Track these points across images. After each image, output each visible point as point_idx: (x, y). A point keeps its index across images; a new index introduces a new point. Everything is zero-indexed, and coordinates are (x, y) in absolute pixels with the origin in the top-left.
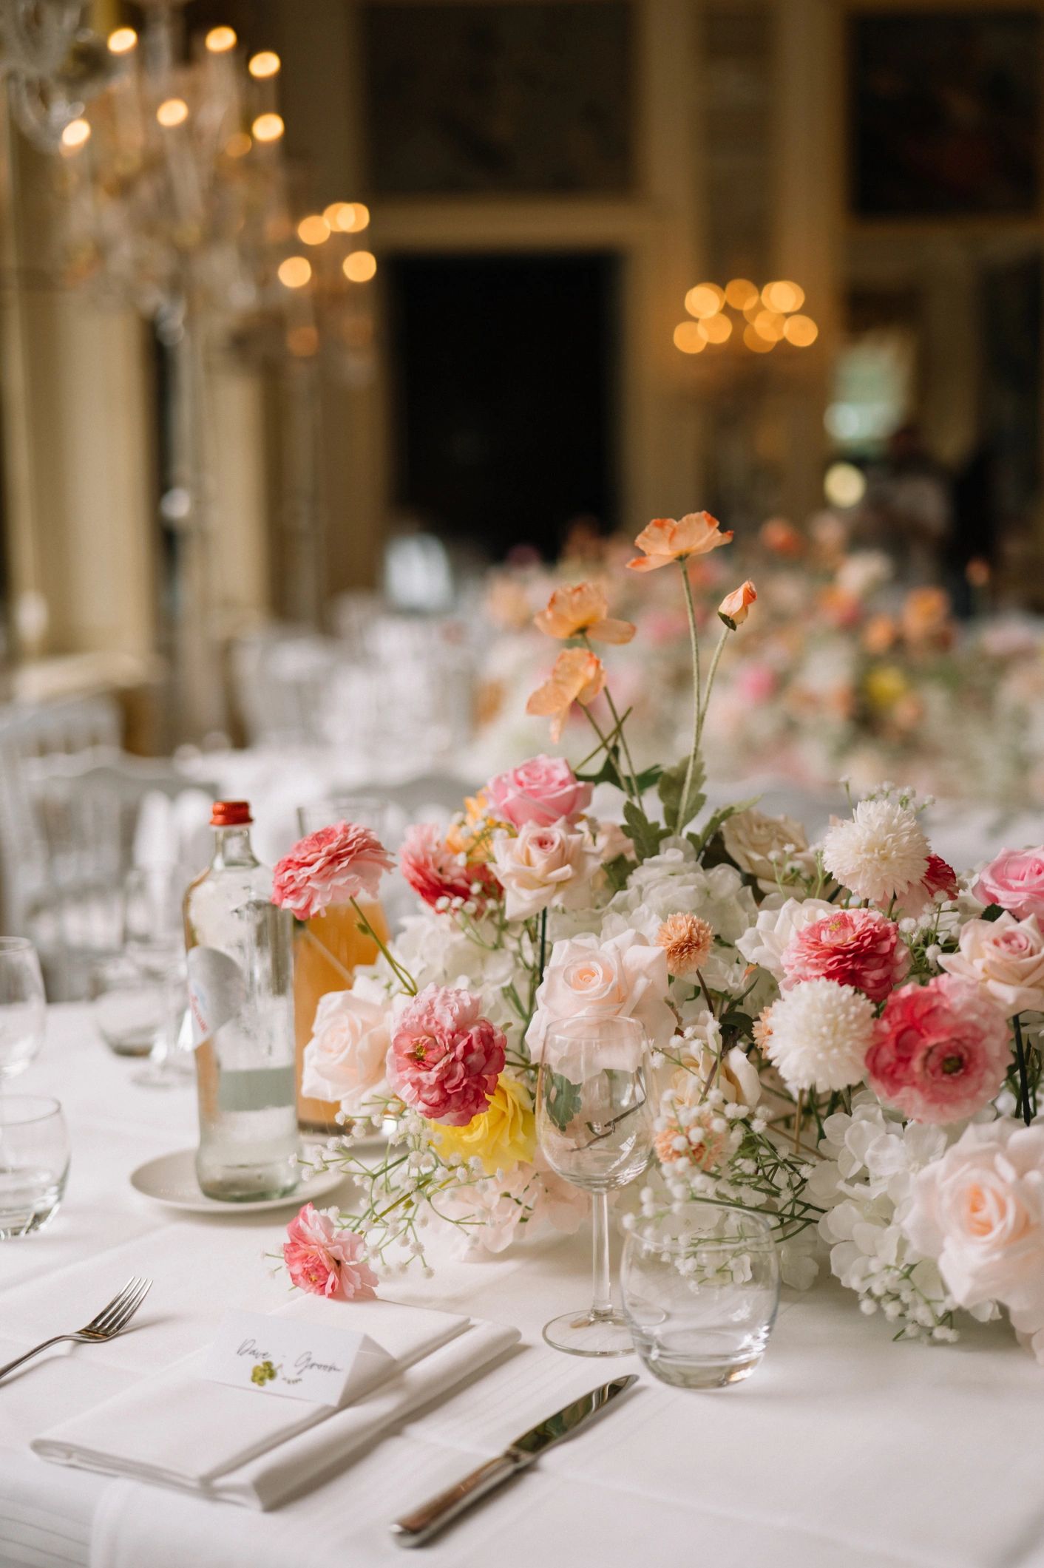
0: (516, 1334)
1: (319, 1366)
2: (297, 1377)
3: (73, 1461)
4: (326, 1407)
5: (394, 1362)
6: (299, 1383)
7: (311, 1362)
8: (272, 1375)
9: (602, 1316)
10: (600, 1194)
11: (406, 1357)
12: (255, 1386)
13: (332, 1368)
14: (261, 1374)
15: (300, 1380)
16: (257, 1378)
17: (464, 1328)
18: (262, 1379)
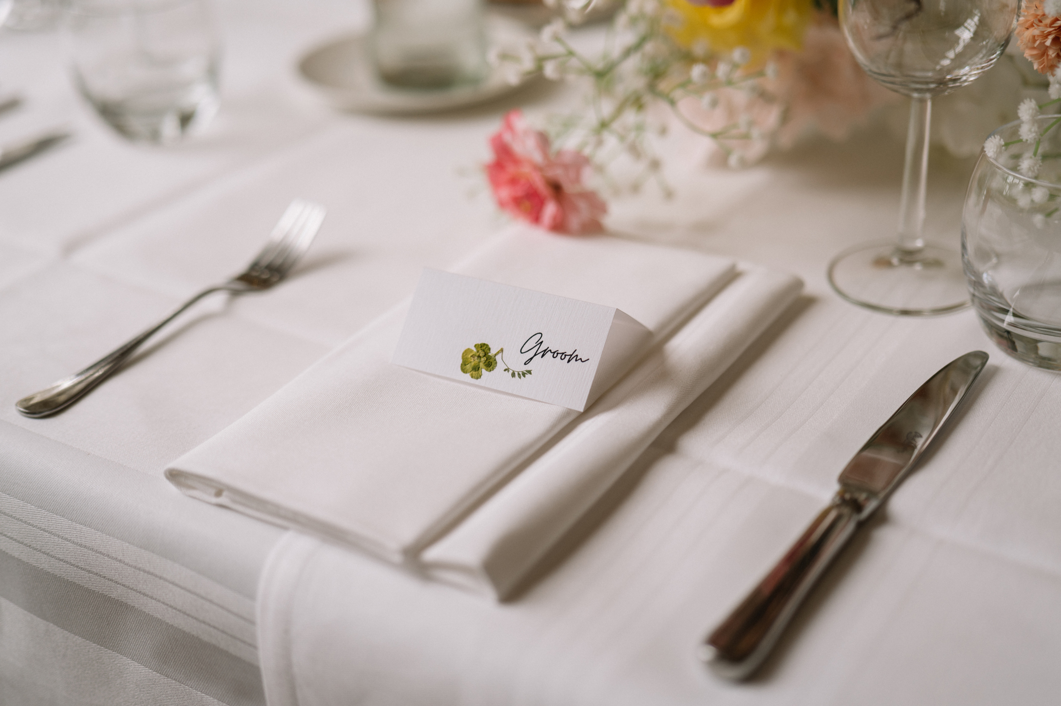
0: (798, 284)
1: (555, 354)
2: (525, 368)
3: (222, 500)
4: (569, 412)
5: (649, 334)
6: (528, 376)
7: (543, 348)
8: (490, 364)
9: (908, 257)
10: (922, 101)
11: (663, 326)
12: (467, 377)
13: (572, 357)
14: (474, 362)
15: (529, 372)
16: (469, 367)
17: (730, 277)
18: (476, 368)
